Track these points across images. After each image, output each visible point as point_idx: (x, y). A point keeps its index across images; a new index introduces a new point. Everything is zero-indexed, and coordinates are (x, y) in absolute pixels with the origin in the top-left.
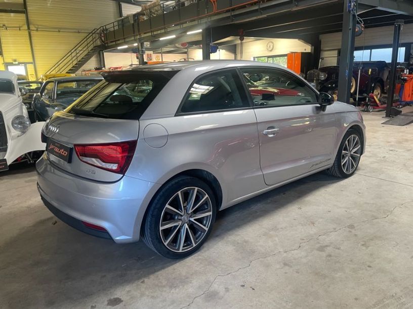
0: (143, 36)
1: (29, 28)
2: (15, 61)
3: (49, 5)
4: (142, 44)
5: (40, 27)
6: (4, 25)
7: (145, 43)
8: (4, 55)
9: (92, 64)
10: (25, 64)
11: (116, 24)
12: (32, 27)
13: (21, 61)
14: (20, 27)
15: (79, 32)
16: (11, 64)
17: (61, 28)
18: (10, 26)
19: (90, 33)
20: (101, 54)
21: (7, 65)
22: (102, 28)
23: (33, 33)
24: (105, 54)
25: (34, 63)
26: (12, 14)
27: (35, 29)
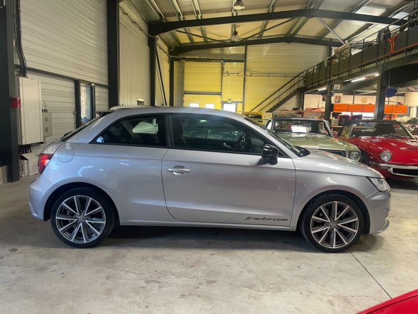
0: (333, 78)
1: (245, 74)
2: (230, 100)
3: (264, 54)
4: (331, 87)
5: (254, 73)
6: (227, 72)
7: (335, 86)
8: (223, 96)
9: (292, 104)
10: (236, 103)
11: (316, 67)
12: (248, 73)
13: (234, 100)
14: (238, 73)
15: (285, 76)
16: (226, 102)
17: (271, 73)
18: (231, 72)
19: (295, 77)
20: (302, 95)
21: (223, 103)
22: (305, 72)
23: (247, 78)
24: (305, 95)
25: (243, 103)
26: (235, 63)
27: (250, 75)
